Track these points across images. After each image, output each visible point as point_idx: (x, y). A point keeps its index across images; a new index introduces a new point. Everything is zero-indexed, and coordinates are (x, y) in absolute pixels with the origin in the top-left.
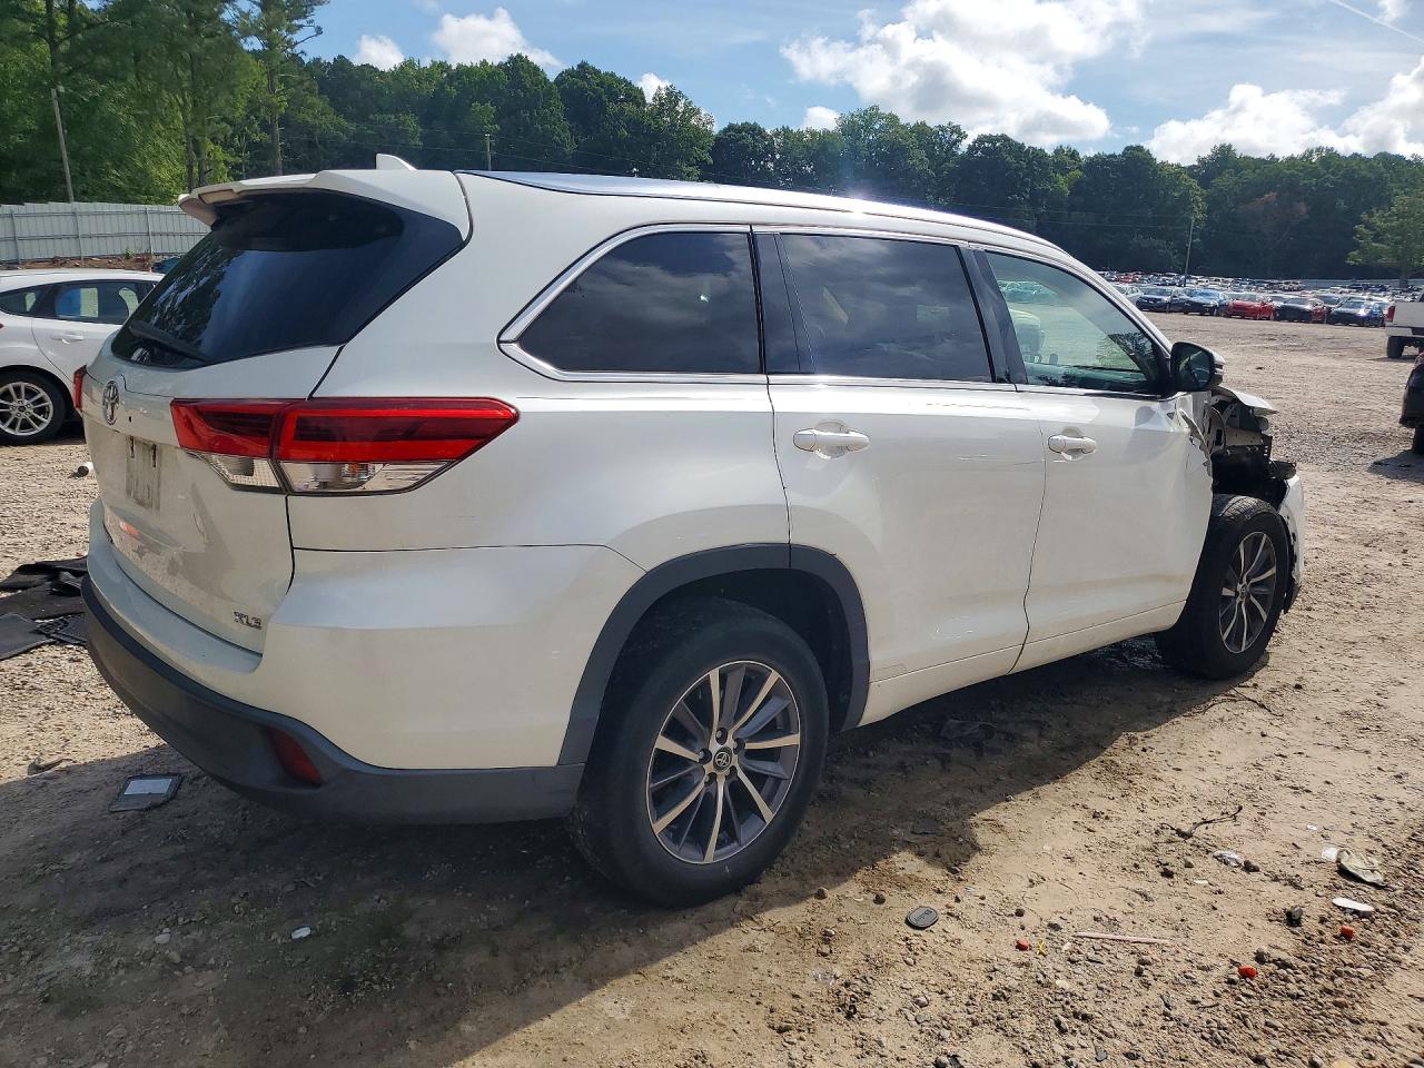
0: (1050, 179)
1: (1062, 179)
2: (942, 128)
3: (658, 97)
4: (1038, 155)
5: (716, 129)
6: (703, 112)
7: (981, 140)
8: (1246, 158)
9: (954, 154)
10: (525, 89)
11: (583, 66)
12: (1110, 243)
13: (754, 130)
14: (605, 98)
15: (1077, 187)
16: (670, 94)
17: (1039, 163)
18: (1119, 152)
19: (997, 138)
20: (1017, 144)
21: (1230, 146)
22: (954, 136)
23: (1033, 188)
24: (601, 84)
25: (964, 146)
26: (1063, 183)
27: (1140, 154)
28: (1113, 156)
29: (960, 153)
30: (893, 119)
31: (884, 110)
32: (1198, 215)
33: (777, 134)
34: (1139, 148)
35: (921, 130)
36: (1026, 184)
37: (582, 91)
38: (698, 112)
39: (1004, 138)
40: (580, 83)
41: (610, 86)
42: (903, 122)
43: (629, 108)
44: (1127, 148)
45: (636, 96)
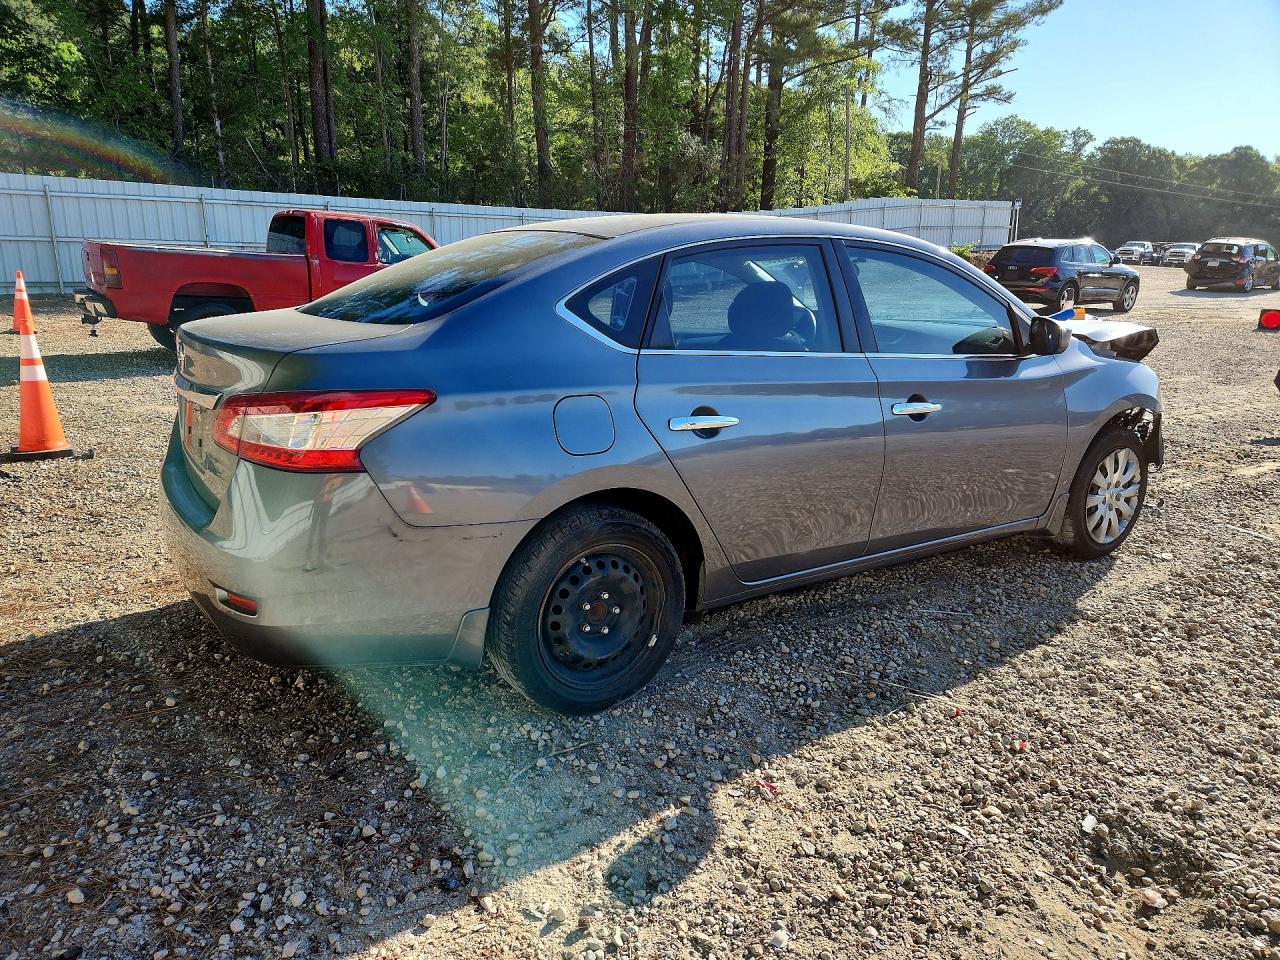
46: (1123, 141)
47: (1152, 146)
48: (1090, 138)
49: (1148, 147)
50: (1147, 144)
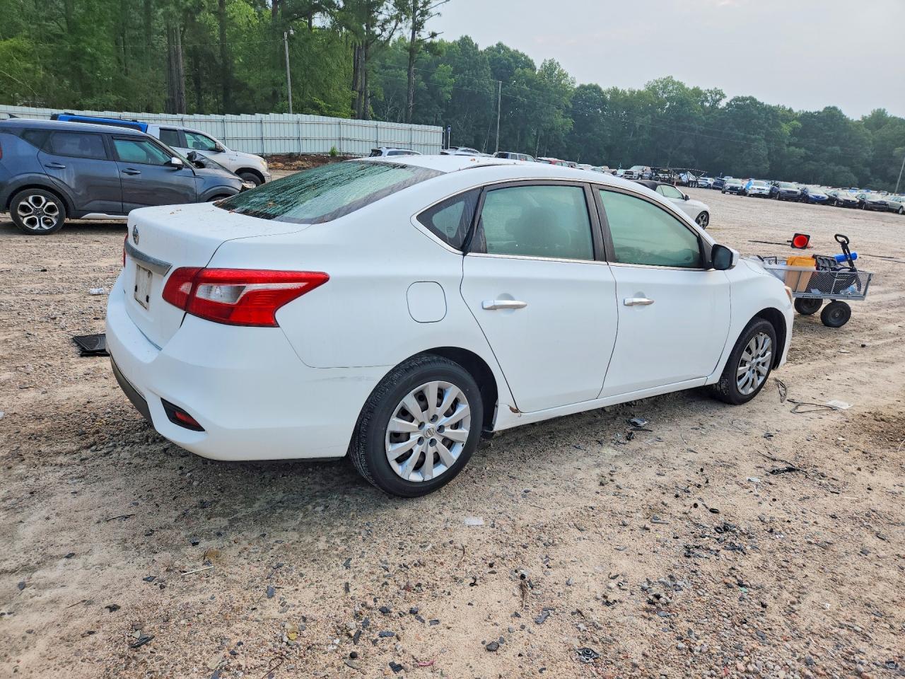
0: (779, 126)
1: (784, 125)
2: (711, 92)
3: (544, 65)
4: (772, 110)
5: (577, 86)
6: (570, 76)
7: (737, 99)
8: (894, 118)
9: (717, 108)
10: (469, 57)
11: (500, 45)
12: (813, 167)
13: (596, 89)
14: (513, 65)
15: (794, 132)
16: (550, 64)
17: (773, 115)
18: (821, 110)
19: (747, 100)
20: (759, 103)
21: (884, 110)
22: (718, 97)
23: (767, 131)
24: (510, 57)
25: (723, 104)
26: (786, 128)
27: (834, 112)
28: (819, 113)
29: (720, 107)
30: (681, 85)
31: (676, 79)
32: (868, 154)
33: (609, 92)
34: (835, 108)
35: (697, 92)
36: (764, 129)
37: (500, 60)
38: (567, 76)
39: (752, 99)
40: (499, 56)
41: (516, 58)
42: (686, 86)
43: (527, 71)
44: (826, 108)
45: (529, 64)
46: (744, 99)
47: (765, 104)
48: (723, 96)
50: (761, 102)
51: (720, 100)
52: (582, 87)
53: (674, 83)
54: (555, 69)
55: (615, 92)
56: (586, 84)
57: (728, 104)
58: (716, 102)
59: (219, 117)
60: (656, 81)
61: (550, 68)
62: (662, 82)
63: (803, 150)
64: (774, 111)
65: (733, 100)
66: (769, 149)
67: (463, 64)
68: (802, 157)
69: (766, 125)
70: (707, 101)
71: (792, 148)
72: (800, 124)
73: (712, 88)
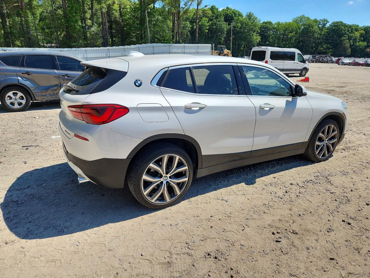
0: (353, 33)
1: (356, 33)
3: (247, 15)
4: (350, 26)
5: (262, 22)
6: (258, 18)
7: (333, 23)
10: (215, 14)
11: (227, 8)
13: (270, 23)
14: (233, 16)
15: (361, 35)
16: (250, 14)
19: (339, 23)
22: (325, 22)
23: (349, 35)
24: (233, 12)
25: (328, 25)
26: (357, 34)
29: (326, 27)
30: (308, 19)
31: (306, 16)
33: (276, 24)
35: (316, 21)
36: (347, 34)
37: (227, 14)
38: (256, 18)
39: (342, 22)
40: (227, 12)
41: (235, 13)
42: (311, 19)
43: (240, 17)
45: (240, 15)
46: (337, 23)
48: (328, 22)
49: (346, 24)
50: (345, 23)
51: (327, 23)
52: (264, 23)
53: (305, 18)
54: (252, 16)
55: (279, 24)
56: (266, 21)
57: (330, 25)
58: (324, 25)
59: (123, 47)
60: (297, 17)
61: (250, 16)
62: (299, 18)
63: (365, 43)
64: (351, 27)
65: (332, 23)
66: (350, 43)
67: (213, 17)
68: (365, 46)
69: (348, 33)
70: (321, 24)
71: (360, 43)
72: (364, 32)
73: (322, 19)
